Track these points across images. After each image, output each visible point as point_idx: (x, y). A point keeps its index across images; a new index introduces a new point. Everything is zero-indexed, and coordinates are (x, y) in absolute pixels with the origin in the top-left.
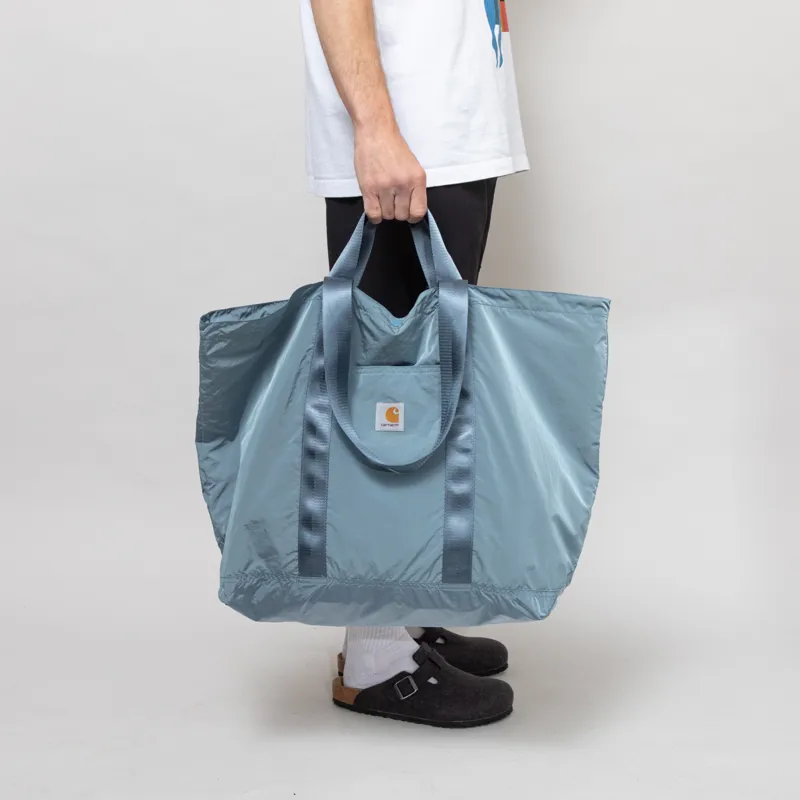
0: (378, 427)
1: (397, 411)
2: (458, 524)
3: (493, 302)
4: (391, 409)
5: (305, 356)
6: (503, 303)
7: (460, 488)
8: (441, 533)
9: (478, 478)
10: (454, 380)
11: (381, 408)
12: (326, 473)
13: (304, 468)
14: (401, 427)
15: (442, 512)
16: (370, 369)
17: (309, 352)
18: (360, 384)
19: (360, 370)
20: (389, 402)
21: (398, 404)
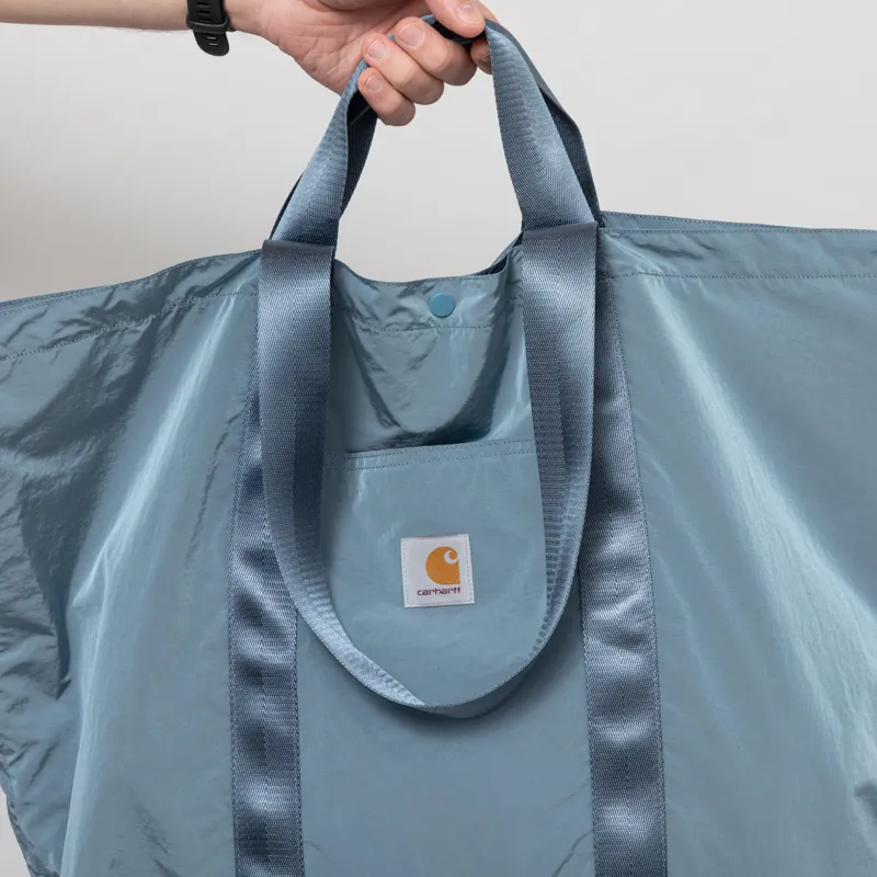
0: (411, 600)
1: (454, 555)
2: (627, 821)
3: (668, 265)
4: (438, 554)
5: (225, 436)
6: (691, 266)
7: (624, 733)
8: (587, 846)
9: (667, 705)
10: (569, 471)
11: (414, 552)
12: (293, 720)
13: (236, 710)
14: (467, 594)
15: (587, 794)
16: (379, 458)
17: (233, 424)
18: (360, 495)
19: (357, 462)
20: (431, 536)
21: (453, 539)
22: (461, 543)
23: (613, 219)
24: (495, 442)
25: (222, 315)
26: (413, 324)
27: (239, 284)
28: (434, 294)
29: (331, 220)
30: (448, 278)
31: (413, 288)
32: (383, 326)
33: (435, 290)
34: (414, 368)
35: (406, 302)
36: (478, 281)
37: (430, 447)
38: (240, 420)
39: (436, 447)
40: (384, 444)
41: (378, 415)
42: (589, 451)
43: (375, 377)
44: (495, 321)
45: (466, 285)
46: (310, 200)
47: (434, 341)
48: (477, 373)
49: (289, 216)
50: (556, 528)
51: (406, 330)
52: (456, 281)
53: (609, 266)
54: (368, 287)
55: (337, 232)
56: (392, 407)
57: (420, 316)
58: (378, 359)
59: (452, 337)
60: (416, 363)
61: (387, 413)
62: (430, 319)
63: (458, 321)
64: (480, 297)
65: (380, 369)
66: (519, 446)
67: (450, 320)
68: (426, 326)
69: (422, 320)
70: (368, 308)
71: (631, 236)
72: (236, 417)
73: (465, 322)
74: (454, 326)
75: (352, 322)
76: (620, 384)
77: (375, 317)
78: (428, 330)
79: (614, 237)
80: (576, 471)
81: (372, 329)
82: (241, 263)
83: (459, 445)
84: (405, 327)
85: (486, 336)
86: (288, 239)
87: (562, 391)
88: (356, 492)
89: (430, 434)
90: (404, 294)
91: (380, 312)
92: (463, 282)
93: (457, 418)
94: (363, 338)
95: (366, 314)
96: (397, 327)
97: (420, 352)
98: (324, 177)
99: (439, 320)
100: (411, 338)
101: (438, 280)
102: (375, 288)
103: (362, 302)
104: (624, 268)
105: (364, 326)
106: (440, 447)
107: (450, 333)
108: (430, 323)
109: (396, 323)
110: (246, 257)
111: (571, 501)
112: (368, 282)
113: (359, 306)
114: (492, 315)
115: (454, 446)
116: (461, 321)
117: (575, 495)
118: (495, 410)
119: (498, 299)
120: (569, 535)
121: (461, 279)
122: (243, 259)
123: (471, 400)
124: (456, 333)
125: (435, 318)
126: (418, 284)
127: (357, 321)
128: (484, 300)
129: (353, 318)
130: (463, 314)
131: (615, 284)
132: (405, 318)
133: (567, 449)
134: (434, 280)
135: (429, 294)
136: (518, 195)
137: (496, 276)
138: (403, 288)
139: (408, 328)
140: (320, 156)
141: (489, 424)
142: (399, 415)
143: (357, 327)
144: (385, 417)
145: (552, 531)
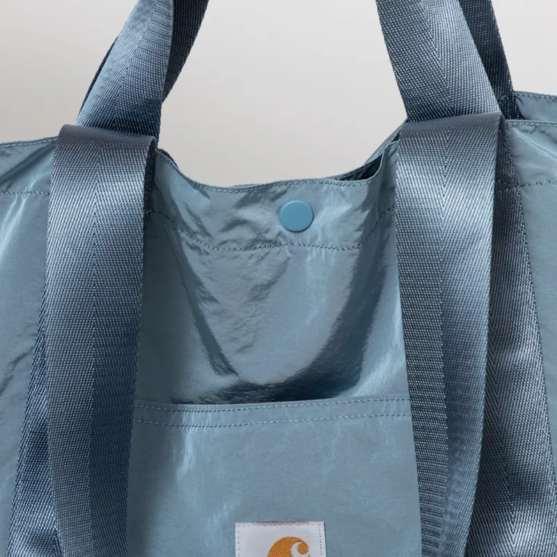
1: (304, 548)
4: (283, 546)
5: (8, 379)
10: (454, 451)
16: (210, 415)
17: (20, 365)
18: (186, 460)
19: (185, 417)
20: (275, 522)
21: (303, 527)
22: (314, 532)
23: (531, 102)
24: (362, 400)
25: (10, 220)
26: (255, 241)
27: (33, 180)
28: (287, 202)
29: (151, 102)
30: (305, 181)
31: (256, 194)
32: (215, 245)
33: (286, 197)
34: (255, 298)
35: (248, 213)
36: (343, 188)
37: (277, 404)
38: (29, 359)
39: (283, 404)
40: (218, 395)
41: (211, 358)
42: (480, 426)
43: (207, 308)
44: (363, 241)
45: (327, 192)
46: (124, 73)
47: (286, 263)
48: (339, 309)
49: (99, 93)
50: (436, 524)
51: (246, 249)
52: (314, 184)
53: (517, 172)
54: (196, 191)
55: (159, 116)
56: (227, 349)
57: (267, 231)
58: (209, 286)
59: (309, 259)
60: (260, 292)
61: (222, 356)
62: (280, 234)
63: (317, 238)
64: (345, 208)
65: (212, 300)
66: (393, 406)
67: (307, 235)
68: (273, 243)
69: (269, 236)
70: (196, 219)
71: (549, 130)
72: (24, 355)
73: (326, 240)
74: (312, 244)
75: (178, 235)
76: (529, 329)
77: (205, 233)
78: (277, 249)
79: (526, 131)
80: (462, 452)
81: (202, 246)
82: (35, 153)
83: (315, 402)
84: (244, 245)
85: (352, 261)
86: (94, 124)
87: (445, 343)
88: (180, 459)
89: (278, 385)
90: (242, 204)
91: (212, 225)
92: (325, 187)
93: (314, 363)
94: (191, 256)
95: (194, 228)
96: (234, 245)
97: (267, 277)
98: (144, 44)
99: (292, 235)
100: (254, 260)
101: (292, 182)
102: (206, 195)
103: (189, 211)
104: (539, 174)
105: (191, 241)
106: (290, 404)
107: (306, 252)
108: (281, 239)
109: (234, 241)
110: (41, 146)
111: (454, 492)
112: (196, 185)
113: (186, 217)
114: (359, 234)
115: (308, 402)
116: (320, 239)
117: (459, 484)
118: (366, 354)
119: (367, 212)
120: (450, 537)
121: (322, 182)
122: (36, 148)
123: (332, 343)
124: (314, 254)
125: (287, 233)
126: (264, 189)
127: (183, 235)
128: (349, 214)
129: (179, 231)
130: (323, 230)
131: (526, 196)
132: (245, 234)
133: (451, 421)
134: (286, 183)
135: (279, 202)
136: (397, 74)
137: (364, 183)
138: (243, 195)
139: (251, 245)
140: (139, 15)
141: (360, 370)
142: (236, 360)
143: (184, 243)
144: (218, 361)
145: (430, 527)
